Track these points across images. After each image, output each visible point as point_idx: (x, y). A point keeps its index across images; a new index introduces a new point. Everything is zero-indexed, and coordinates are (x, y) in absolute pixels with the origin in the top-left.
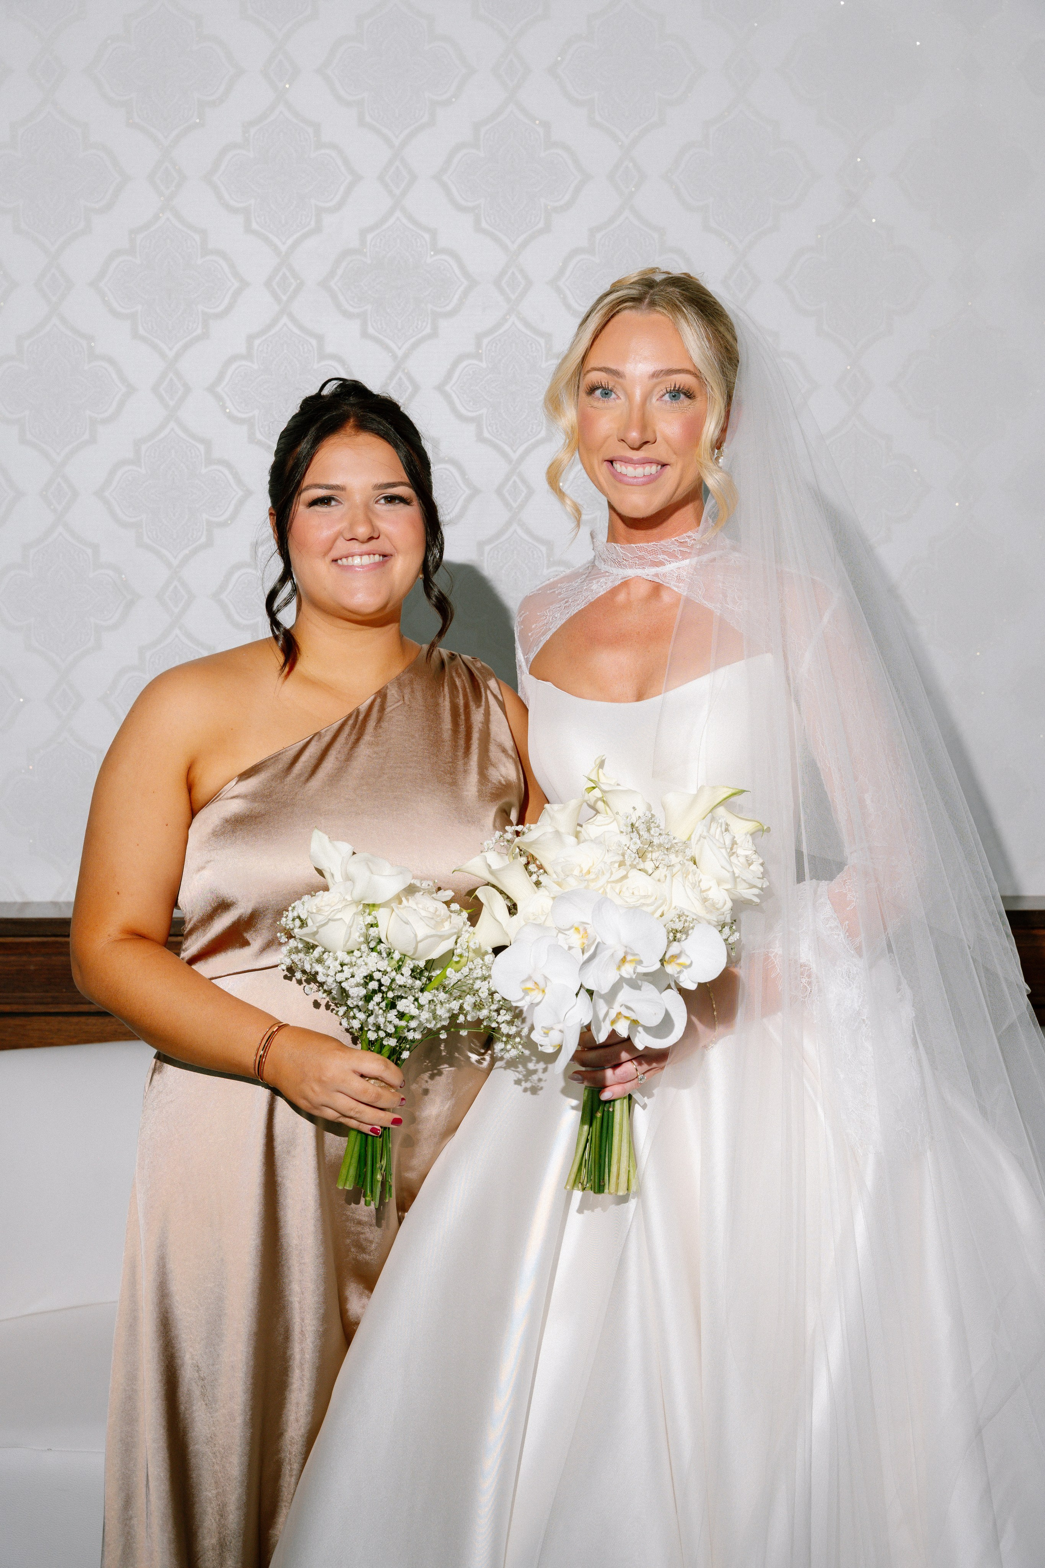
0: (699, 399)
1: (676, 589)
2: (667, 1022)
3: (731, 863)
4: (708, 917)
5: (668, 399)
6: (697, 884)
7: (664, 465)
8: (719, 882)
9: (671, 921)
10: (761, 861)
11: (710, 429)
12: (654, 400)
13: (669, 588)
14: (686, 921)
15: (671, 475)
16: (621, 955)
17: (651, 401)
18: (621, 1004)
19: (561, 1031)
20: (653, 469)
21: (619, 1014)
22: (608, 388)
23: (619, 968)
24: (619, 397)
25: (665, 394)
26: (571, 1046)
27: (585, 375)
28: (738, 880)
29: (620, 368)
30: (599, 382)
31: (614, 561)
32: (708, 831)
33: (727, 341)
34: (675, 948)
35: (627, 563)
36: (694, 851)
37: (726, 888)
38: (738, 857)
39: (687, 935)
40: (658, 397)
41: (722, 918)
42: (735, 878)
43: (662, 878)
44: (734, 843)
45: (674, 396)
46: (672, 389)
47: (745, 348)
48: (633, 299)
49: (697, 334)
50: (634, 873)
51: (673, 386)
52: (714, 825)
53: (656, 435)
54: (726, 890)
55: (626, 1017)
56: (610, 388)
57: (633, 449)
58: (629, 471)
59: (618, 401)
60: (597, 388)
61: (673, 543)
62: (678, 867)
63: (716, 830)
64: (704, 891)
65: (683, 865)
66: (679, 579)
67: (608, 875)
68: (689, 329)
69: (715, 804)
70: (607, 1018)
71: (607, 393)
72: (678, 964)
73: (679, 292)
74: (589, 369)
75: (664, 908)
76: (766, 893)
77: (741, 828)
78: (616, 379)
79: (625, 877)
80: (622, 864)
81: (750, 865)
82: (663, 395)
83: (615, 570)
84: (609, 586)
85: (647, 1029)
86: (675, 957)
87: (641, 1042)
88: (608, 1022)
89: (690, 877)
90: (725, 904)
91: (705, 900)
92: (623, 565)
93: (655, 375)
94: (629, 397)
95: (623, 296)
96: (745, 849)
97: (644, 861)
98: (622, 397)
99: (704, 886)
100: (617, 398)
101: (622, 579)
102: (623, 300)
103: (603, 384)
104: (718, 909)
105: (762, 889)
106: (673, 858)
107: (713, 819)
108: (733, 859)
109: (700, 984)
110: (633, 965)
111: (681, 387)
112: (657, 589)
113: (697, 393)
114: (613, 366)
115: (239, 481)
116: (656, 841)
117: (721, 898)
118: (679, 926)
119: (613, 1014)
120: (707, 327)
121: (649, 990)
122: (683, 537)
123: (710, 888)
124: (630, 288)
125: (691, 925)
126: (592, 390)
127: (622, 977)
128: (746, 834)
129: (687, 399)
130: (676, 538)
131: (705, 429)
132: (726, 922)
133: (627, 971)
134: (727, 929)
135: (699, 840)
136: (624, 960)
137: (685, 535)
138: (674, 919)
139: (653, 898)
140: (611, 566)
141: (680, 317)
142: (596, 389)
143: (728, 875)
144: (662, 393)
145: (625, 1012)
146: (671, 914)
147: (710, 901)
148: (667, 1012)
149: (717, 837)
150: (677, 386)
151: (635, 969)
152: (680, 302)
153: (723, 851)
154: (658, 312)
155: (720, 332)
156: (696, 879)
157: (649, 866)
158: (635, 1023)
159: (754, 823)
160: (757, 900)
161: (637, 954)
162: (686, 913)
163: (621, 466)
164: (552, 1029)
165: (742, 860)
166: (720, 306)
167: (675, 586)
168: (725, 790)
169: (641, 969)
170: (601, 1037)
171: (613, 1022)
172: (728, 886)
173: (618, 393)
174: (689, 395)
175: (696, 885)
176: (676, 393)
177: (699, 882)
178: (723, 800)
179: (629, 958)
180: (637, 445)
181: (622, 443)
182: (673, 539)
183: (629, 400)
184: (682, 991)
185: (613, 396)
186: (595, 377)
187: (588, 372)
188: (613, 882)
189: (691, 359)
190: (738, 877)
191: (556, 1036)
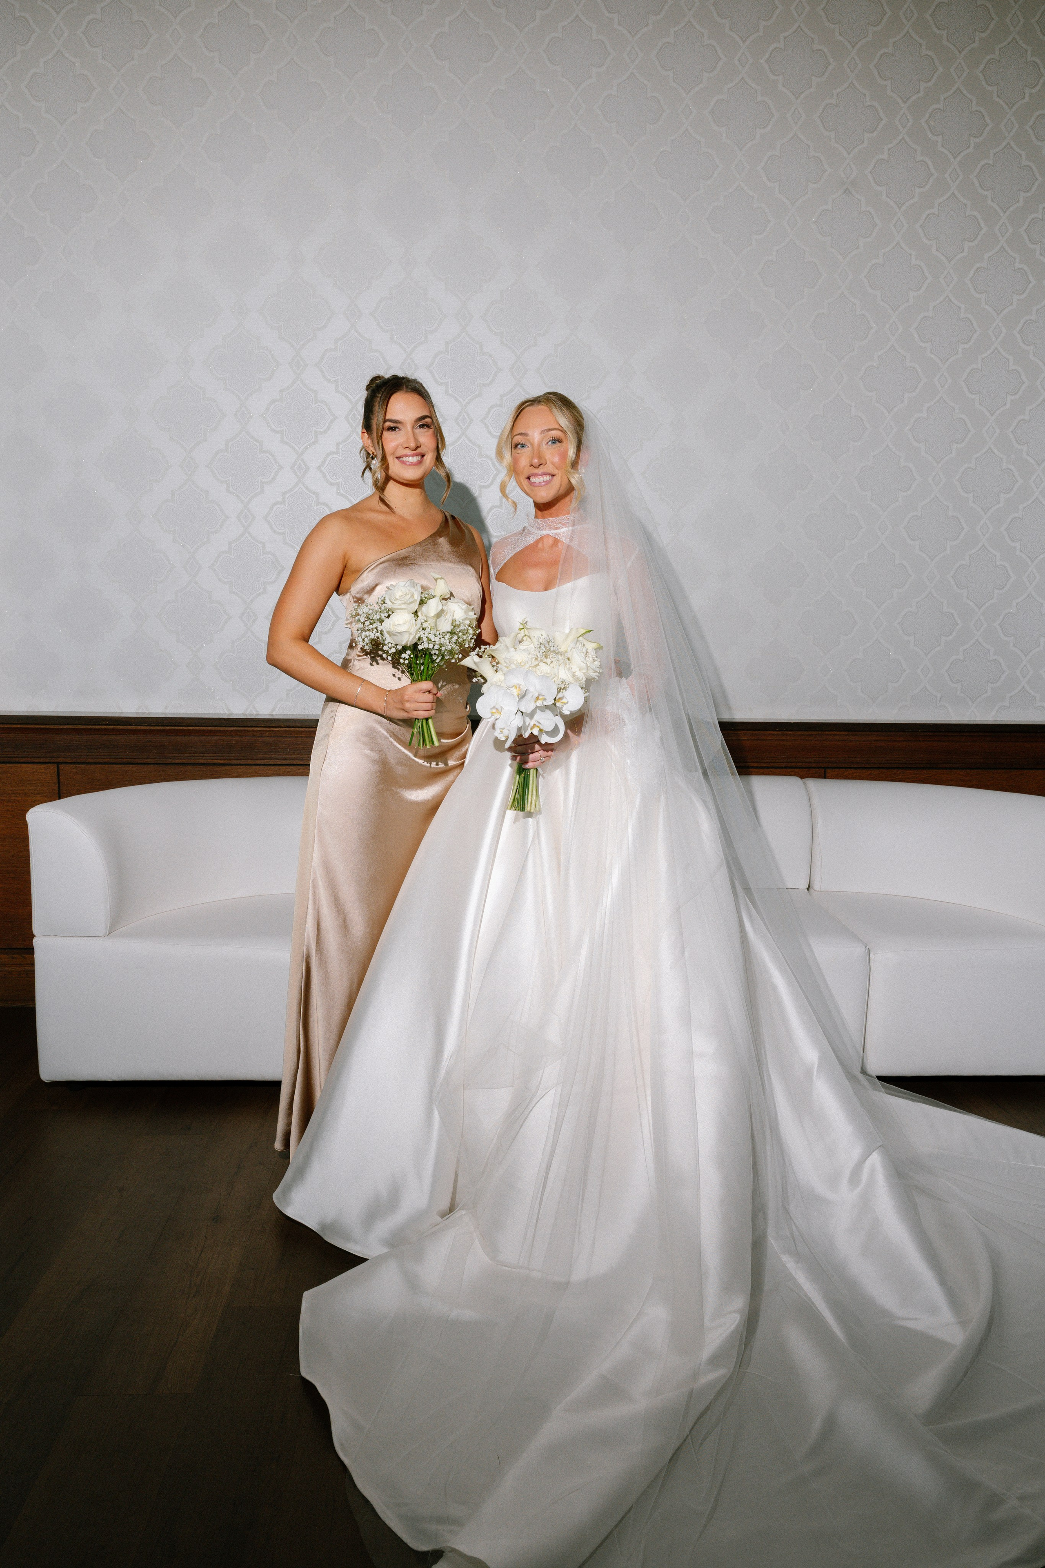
2: (556, 730)
3: (586, 660)
4: (576, 684)
7: (553, 476)
8: (581, 669)
9: (558, 684)
10: (599, 660)
14: (565, 684)
15: (557, 481)
16: (536, 695)
18: (536, 719)
19: (508, 730)
20: (548, 478)
21: (535, 724)
23: (536, 702)
26: (513, 736)
32: (576, 645)
34: (560, 695)
36: (569, 654)
37: (583, 672)
38: (589, 658)
39: (566, 689)
41: (581, 685)
42: (588, 667)
43: (555, 666)
44: (587, 652)
50: (541, 664)
52: (578, 644)
55: (538, 727)
62: (562, 661)
63: (579, 646)
64: (574, 672)
65: (564, 661)
67: (530, 663)
70: (529, 726)
72: (562, 703)
75: (556, 678)
77: (591, 646)
79: (537, 665)
80: (536, 659)
85: (547, 733)
86: (561, 698)
87: (544, 739)
88: (529, 728)
89: (567, 666)
90: (583, 678)
91: (574, 676)
96: (592, 654)
97: (546, 658)
99: (574, 670)
104: (580, 681)
105: (599, 673)
106: (560, 658)
107: (578, 641)
108: (587, 658)
109: (571, 711)
110: (542, 700)
116: (552, 649)
117: (581, 675)
118: (563, 686)
119: (532, 724)
121: (549, 714)
123: (576, 671)
125: (567, 686)
127: (536, 706)
128: (593, 648)
133: (539, 703)
135: (571, 649)
136: (537, 698)
138: (561, 683)
139: (551, 674)
143: (584, 666)
145: (537, 724)
146: (559, 682)
147: (577, 677)
148: (556, 724)
149: (580, 649)
151: (543, 703)
153: (582, 654)
157: (548, 661)
158: (541, 730)
161: (544, 695)
162: (567, 680)
164: (504, 729)
165: (591, 659)
169: (545, 703)
170: (526, 735)
171: (531, 729)
172: (585, 671)
175: (569, 669)
177: (571, 668)
179: (540, 697)
184: (563, 716)
188: (532, 667)
190: (589, 667)
191: (506, 732)
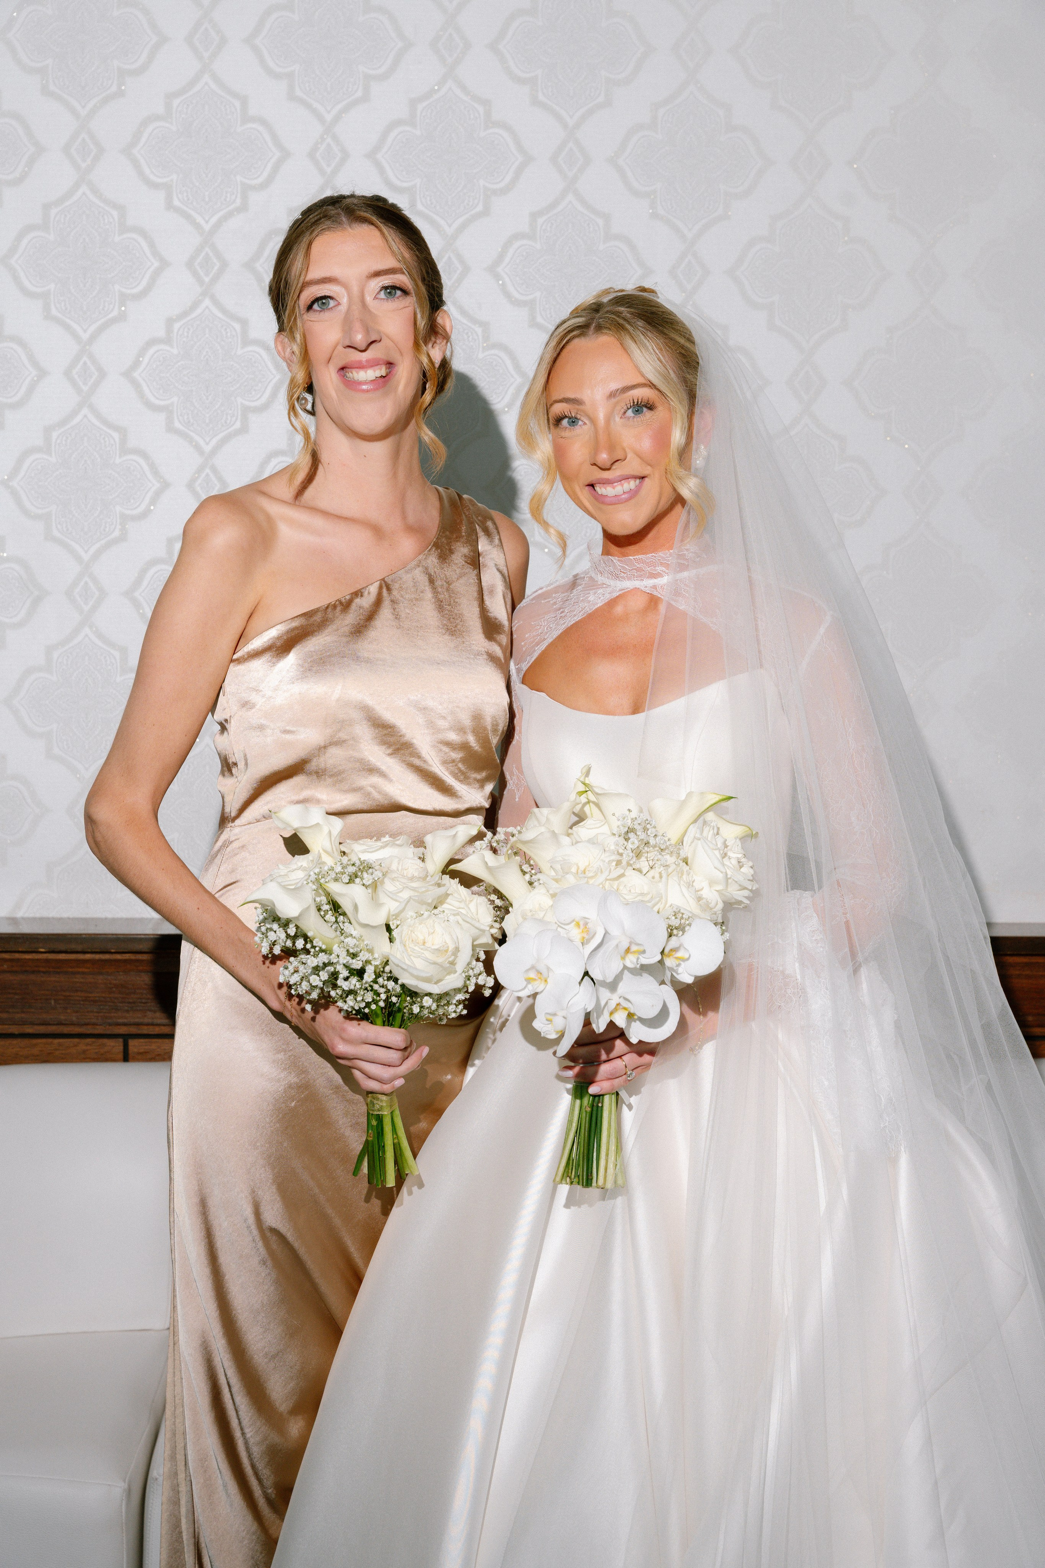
2: (662, 1014)
4: (703, 914)
6: (691, 883)
8: (712, 883)
9: (668, 918)
14: (682, 918)
16: (625, 945)
18: (621, 995)
19: (564, 1017)
21: (618, 1004)
23: (623, 958)
26: (574, 1031)
28: (730, 881)
31: (611, 573)
32: (700, 831)
34: (674, 942)
35: (625, 575)
36: (686, 851)
37: (718, 889)
38: (730, 859)
39: (684, 931)
41: (715, 917)
42: (726, 879)
43: (657, 878)
44: (725, 846)
50: (630, 872)
52: (706, 827)
54: (718, 891)
55: (625, 1009)
62: (673, 867)
63: (707, 831)
64: (698, 891)
65: (678, 865)
67: (606, 873)
69: (705, 808)
70: (606, 1009)
72: (677, 958)
75: (661, 905)
76: (755, 895)
77: (732, 832)
79: (622, 875)
80: (619, 862)
81: (741, 867)
83: (612, 583)
84: (607, 597)
85: (642, 1020)
86: (674, 950)
87: (637, 1033)
88: (606, 1012)
89: (684, 877)
90: (717, 904)
91: (699, 899)
92: (621, 577)
96: (735, 851)
97: (639, 861)
99: (697, 885)
101: (620, 590)
104: (711, 909)
106: (669, 859)
107: (705, 822)
108: (726, 860)
109: (695, 979)
110: (636, 955)
115: (156, 473)
116: (651, 840)
117: (712, 896)
118: (675, 923)
119: (612, 1005)
121: (648, 982)
123: (703, 888)
125: (687, 922)
127: (625, 967)
128: (736, 837)
132: (718, 921)
133: (631, 961)
135: (691, 839)
136: (628, 950)
138: (670, 917)
139: (651, 896)
140: (608, 578)
143: (720, 876)
145: (624, 1004)
146: (669, 913)
147: (704, 901)
148: (664, 1003)
149: (709, 839)
151: (638, 959)
153: (716, 853)
156: (690, 879)
157: (644, 865)
158: (630, 1016)
159: (744, 827)
160: (746, 901)
161: (640, 945)
162: (682, 911)
164: (556, 1014)
165: (733, 860)
169: (642, 960)
170: (600, 1026)
171: (611, 1013)
172: (720, 888)
175: (690, 885)
177: (693, 882)
178: (713, 804)
179: (633, 949)
184: (677, 986)
188: (612, 879)
190: (729, 877)
191: (559, 1023)
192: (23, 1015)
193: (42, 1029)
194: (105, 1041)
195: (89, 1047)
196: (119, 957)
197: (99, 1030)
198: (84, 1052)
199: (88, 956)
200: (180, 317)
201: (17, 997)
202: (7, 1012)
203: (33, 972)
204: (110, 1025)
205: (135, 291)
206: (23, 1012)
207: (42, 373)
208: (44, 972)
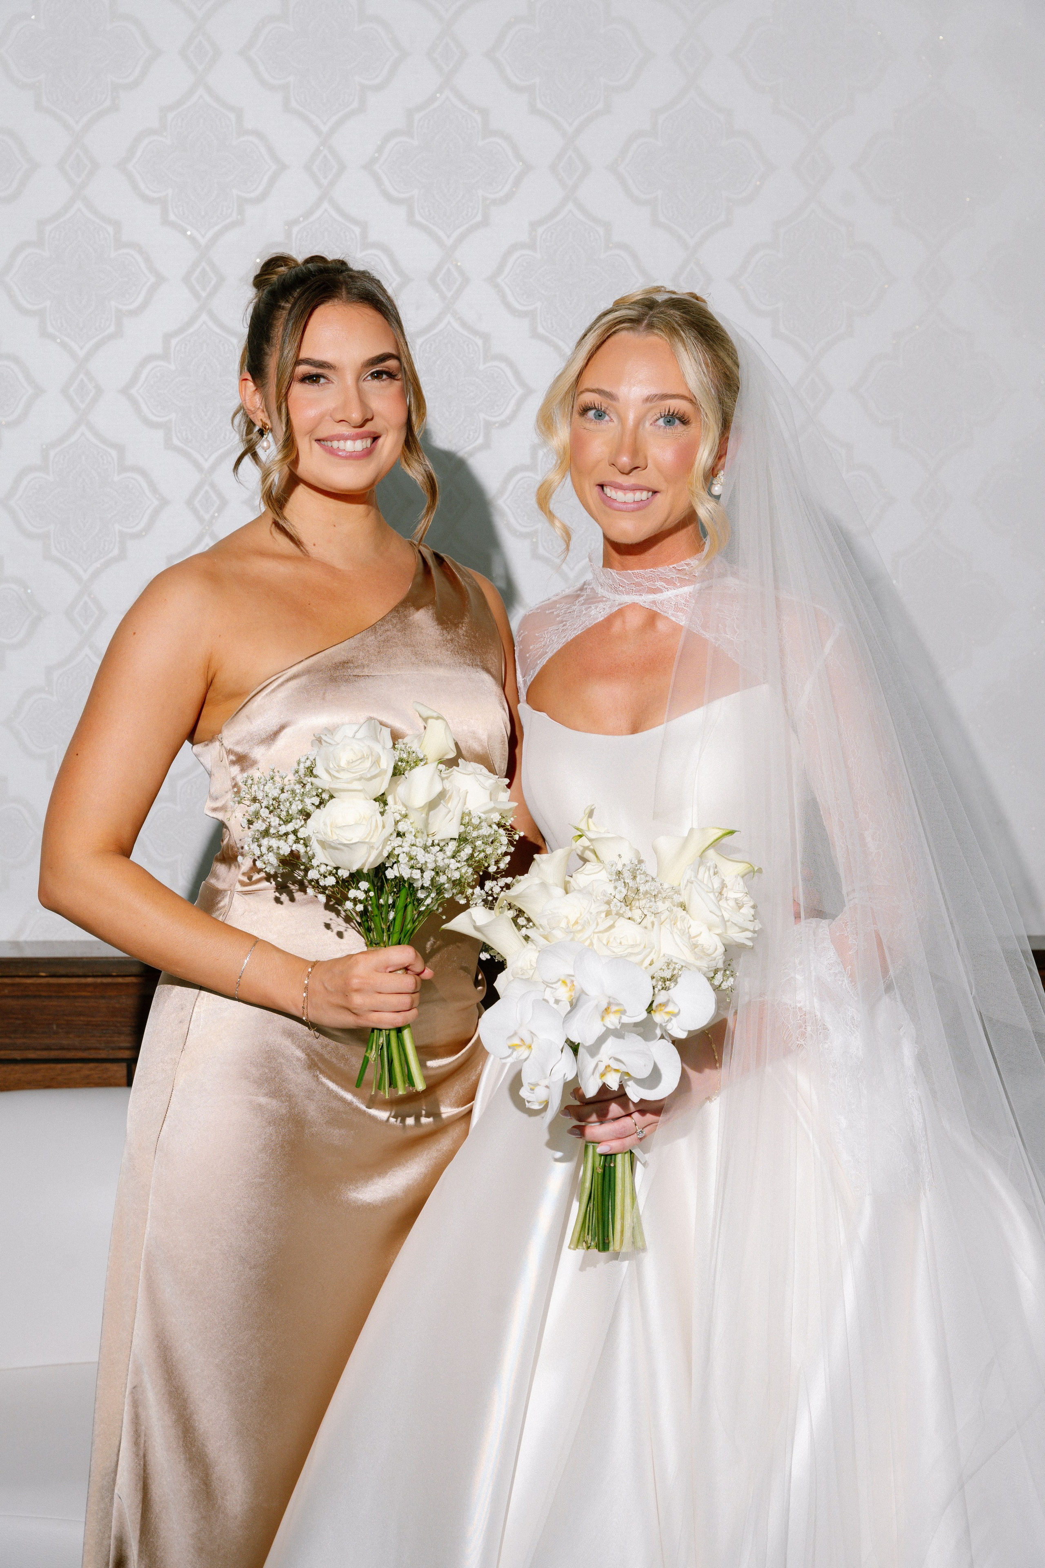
0: (693, 425)
1: (673, 619)
3: (721, 908)
4: (698, 963)
5: (663, 424)
6: (687, 930)
8: (709, 927)
9: (661, 969)
11: (704, 456)
12: (647, 424)
13: (667, 618)
14: (675, 968)
16: (605, 1004)
17: (644, 426)
18: (610, 1057)
19: (547, 1087)
21: (609, 1066)
22: (601, 409)
23: (604, 1018)
24: (612, 419)
25: (659, 419)
27: (578, 395)
28: (729, 926)
29: (614, 391)
30: (593, 403)
32: (697, 873)
33: (727, 367)
34: (662, 995)
35: (624, 589)
36: (682, 896)
37: (718, 933)
38: (727, 900)
39: (676, 983)
40: (651, 422)
41: (713, 963)
42: (724, 922)
43: (650, 926)
44: (723, 885)
45: (668, 422)
46: (666, 413)
47: (747, 375)
48: (631, 320)
49: (695, 360)
50: (621, 923)
51: (667, 411)
52: (702, 869)
53: (647, 461)
54: (717, 935)
55: (616, 1070)
56: (603, 409)
57: (623, 473)
58: (619, 496)
59: (611, 424)
60: (590, 409)
61: (670, 570)
62: (666, 914)
63: (705, 872)
64: (694, 937)
65: (673, 911)
66: (677, 608)
67: (595, 923)
68: (685, 353)
69: (707, 846)
70: (597, 1070)
71: (600, 414)
72: (667, 1012)
73: (679, 315)
74: (582, 390)
75: (652, 956)
77: (731, 871)
78: (609, 401)
79: (611, 927)
80: (609, 912)
81: (740, 908)
82: (657, 420)
85: (640, 1080)
86: (664, 1004)
88: (597, 1074)
89: (679, 924)
90: (716, 949)
91: (695, 946)
93: (648, 399)
94: (622, 420)
95: (620, 317)
96: (736, 891)
97: (631, 910)
98: (615, 420)
99: (694, 933)
100: (610, 421)
102: (620, 321)
103: (596, 405)
104: (709, 955)
106: (662, 906)
107: (703, 862)
108: (723, 903)
110: (619, 1014)
111: (676, 412)
112: (652, 618)
113: (692, 420)
114: (607, 388)
115: (155, 490)
116: (642, 888)
117: (712, 943)
118: (667, 974)
119: (602, 1067)
120: (706, 352)
121: (638, 1041)
122: (682, 565)
123: (701, 933)
124: (630, 309)
125: (681, 972)
126: (585, 410)
127: (606, 1029)
128: (736, 876)
129: (682, 425)
130: (673, 566)
131: (699, 456)
132: (718, 967)
133: (612, 1021)
134: (719, 976)
135: (687, 884)
136: (608, 1009)
137: (683, 562)
138: (663, 968)
139: (641, 946)
141: (677, 341)
142: (588, 410)
143: (717, 920)
144: (655, 417)
145: (615, 1065)
146: (659, 962)
147: (700, 947)
148: (659, 1059)
149: (706, 881)
150: (671, 411)
151: (622, 1018)
152: (680, 325)
153: (711, 895)
154: (657, 334)
155: (719, 357)
156: (686, 925)
157: (636, 914)
158: (625, 1076)
161: (622, 1003)
162: (674, 960)
163: (611, 491)
164: (538, 1082)
165: (732, 903)
166: (723, 330)
167: (673, 615)
168: (716, 831)
169: (627, 1019)
170: (591, 1091)
172: (719, 931)
173: (611, 415)
174: (684, 421)
175: (685, 932)
176: (673, 418)
177: (689, 928)
178: (714, 842)
179: (616, 1005)
180: (628, 469)
181: (612, 468)
182: (671, 566)
183: (622, 424)
184: (675, 1042)
185: (607, 418)
186: (588, 398)
187: (582, 392)
188: (600, 931)
189: (686, 384)
190: (728, 921)
191: (541, 1092)
192: (25, 1040)
193: (44, 1054)
194: (108, 1065)
195: (93, 1072)
196: (120, 980)
197: (102, 1055)
198: (87, 1077)
199: (90, 980)
200: (176, 333)
201: (18, 1022)
202: (10, 1038)
203: (35, 997)
204: (113, 1049)
205: (131, 307)
206: (25, 1037)
207: (39, 391)
208: (45, 997)
